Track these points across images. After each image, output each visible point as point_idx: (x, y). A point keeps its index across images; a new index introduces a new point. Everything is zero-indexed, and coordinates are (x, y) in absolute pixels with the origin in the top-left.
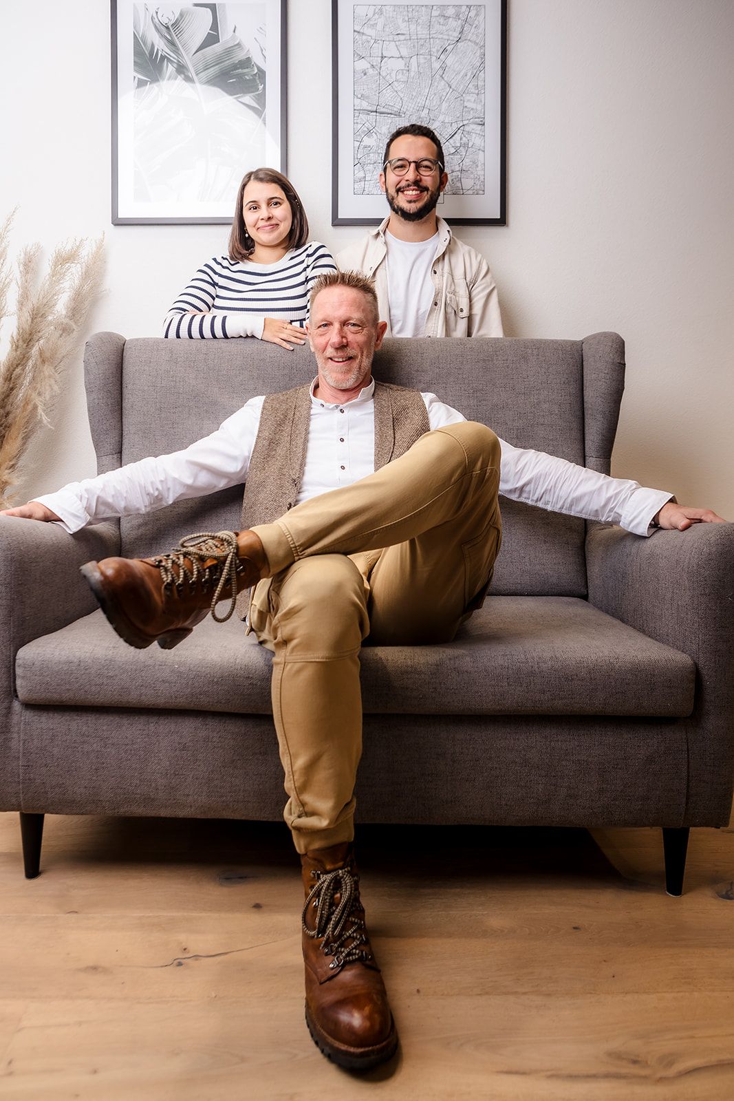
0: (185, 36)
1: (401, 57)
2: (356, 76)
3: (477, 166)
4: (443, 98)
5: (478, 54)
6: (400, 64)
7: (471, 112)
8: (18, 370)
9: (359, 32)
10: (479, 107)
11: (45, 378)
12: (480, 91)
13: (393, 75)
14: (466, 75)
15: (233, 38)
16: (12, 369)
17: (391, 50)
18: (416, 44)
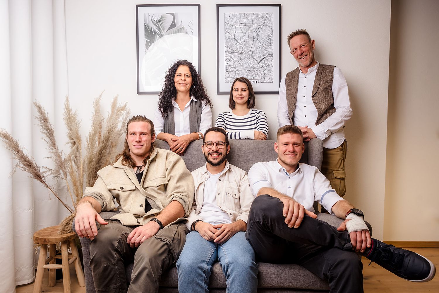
0: (163, 25)
1: (242, 32)
2: (226, 39)
3: (270, 72)
4: (258, 47)
5: (271, 31)
6: (242, 35)
7: (268, 52)
8: (104, 151)
9: (226, 23)
10: (271, 50)
11: (113, 153)
12: (271, 44)
13: (239, 39)
14: (266, 39)
15: (181, 25)
16: (101, 150)
17: (238, 29)
18: (247, 27)
